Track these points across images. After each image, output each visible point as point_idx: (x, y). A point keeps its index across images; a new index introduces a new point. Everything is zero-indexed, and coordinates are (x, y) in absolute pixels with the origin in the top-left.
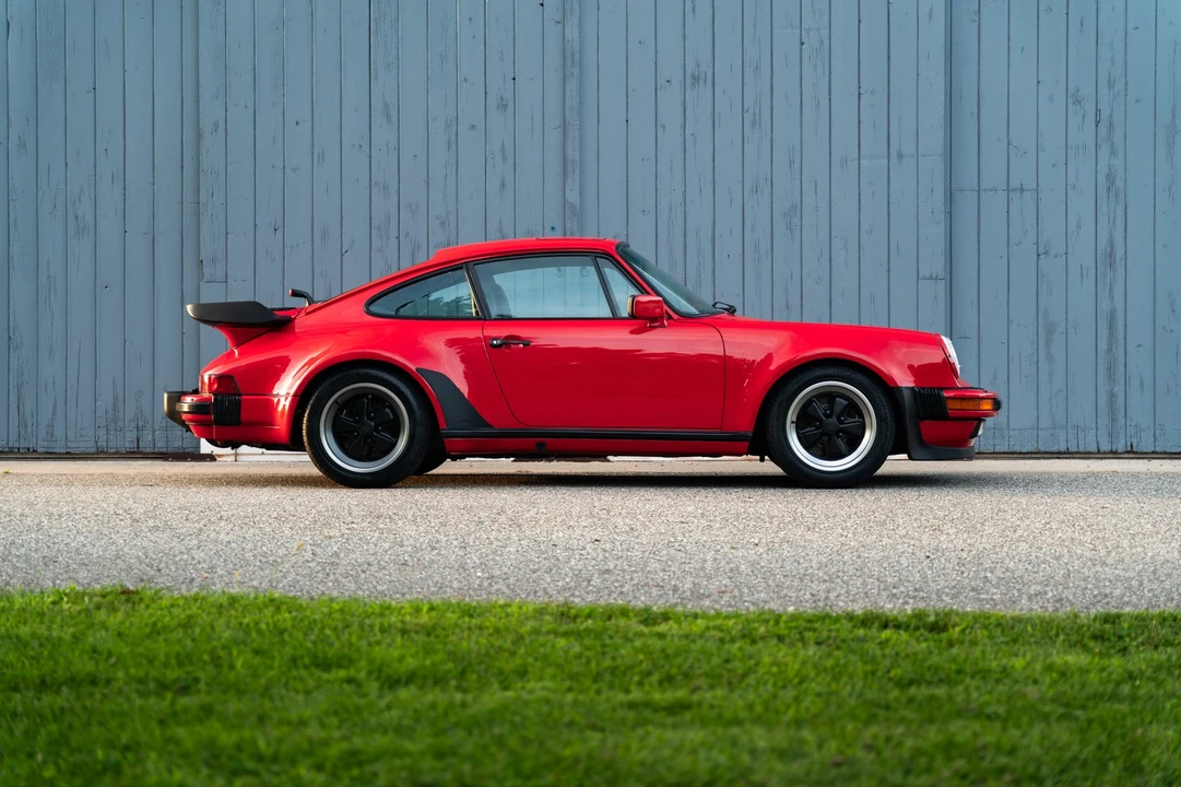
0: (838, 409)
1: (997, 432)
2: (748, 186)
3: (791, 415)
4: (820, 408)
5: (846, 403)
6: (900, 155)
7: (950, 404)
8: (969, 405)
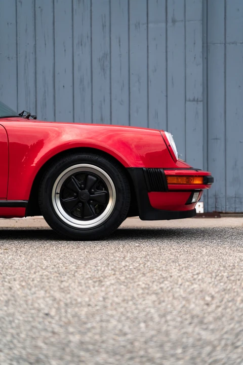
0: (89, 184)
1: (237, 200)
2: (76, 42)
3: (57, 187)
4: (77, 184)
5: (95, 179)
6: (174, 21)
7: (170, 180)
8: (183, 181)
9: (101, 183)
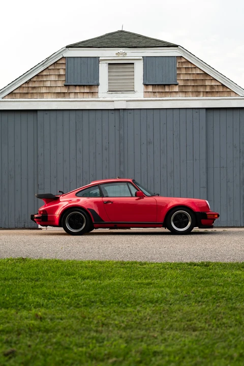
0: (182, 217)
2: (162, 167)
4: (179, 217)
6: (196, 160)
7: (208, 216)
8: (212, 216)
9: (186, 217)
